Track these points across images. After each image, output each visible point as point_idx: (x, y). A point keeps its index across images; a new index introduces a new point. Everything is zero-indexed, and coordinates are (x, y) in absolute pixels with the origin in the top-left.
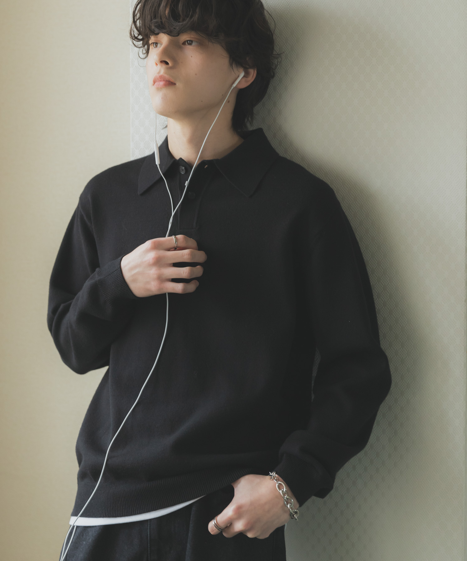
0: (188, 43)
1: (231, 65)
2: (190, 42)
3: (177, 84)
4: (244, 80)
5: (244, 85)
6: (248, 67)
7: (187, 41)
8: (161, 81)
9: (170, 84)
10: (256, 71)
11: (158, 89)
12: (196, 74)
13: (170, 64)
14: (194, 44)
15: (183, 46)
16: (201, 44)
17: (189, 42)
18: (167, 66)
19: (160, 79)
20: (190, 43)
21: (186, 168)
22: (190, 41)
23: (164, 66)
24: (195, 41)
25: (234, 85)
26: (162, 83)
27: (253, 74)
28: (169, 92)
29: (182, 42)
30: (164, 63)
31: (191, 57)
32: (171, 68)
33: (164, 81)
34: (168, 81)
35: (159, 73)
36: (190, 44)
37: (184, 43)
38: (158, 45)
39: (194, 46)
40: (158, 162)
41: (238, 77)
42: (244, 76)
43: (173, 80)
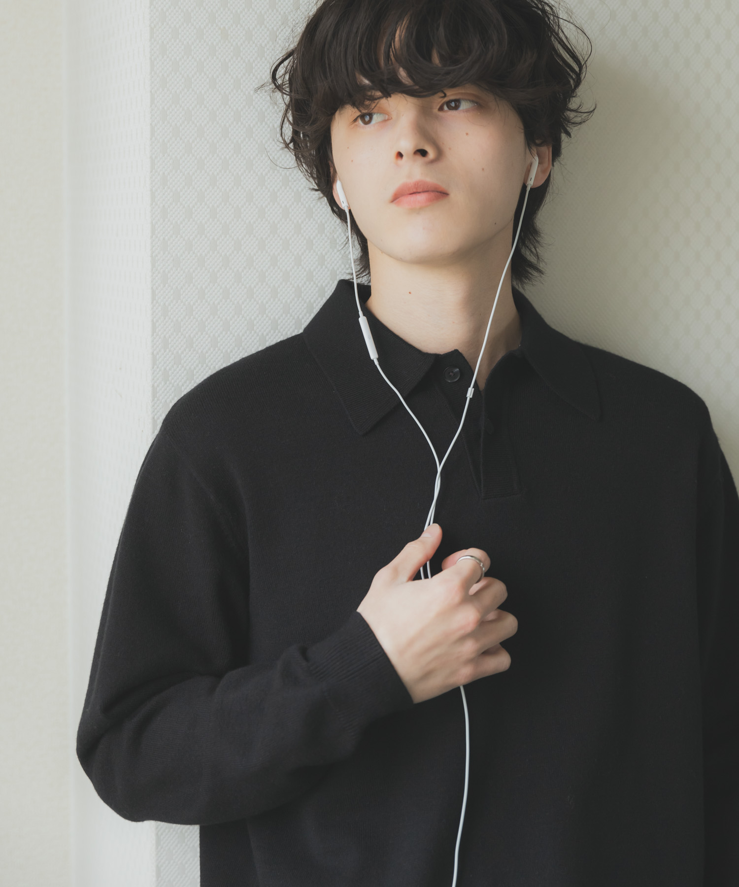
2: (456, 104)
3: (452, 195)
4: (540, 170)
5: (541, 181)
8: (417, 193)
9: (438, 195)
10: (551, 150)
11: (415, 211)
12: (483, 169)
13: (431, 155)
14: (464, 105)
15: (441, 114)
16: (480, 106)
17: (452, 104)
18: (427, 159)
19: (414, 190)
20: (454, 105)
22: (453, 101)
23: (420, 159)
24: (466, 100)
25: (530, 183)
26: (422, 198)
28: (437, 213)
29: (438, 107)
30: (419, 153)
31: (467, 134)
32: (432, 162)
33: (426, 191)
34: (433, 191)
35: (409, 177)
36: (455, 108)
37: (441, 109)
38: (376, 118)
39: (467, 111)
40: (373, 354)
41: (531, 166)
42: (539, 163)
43: (444, 186)
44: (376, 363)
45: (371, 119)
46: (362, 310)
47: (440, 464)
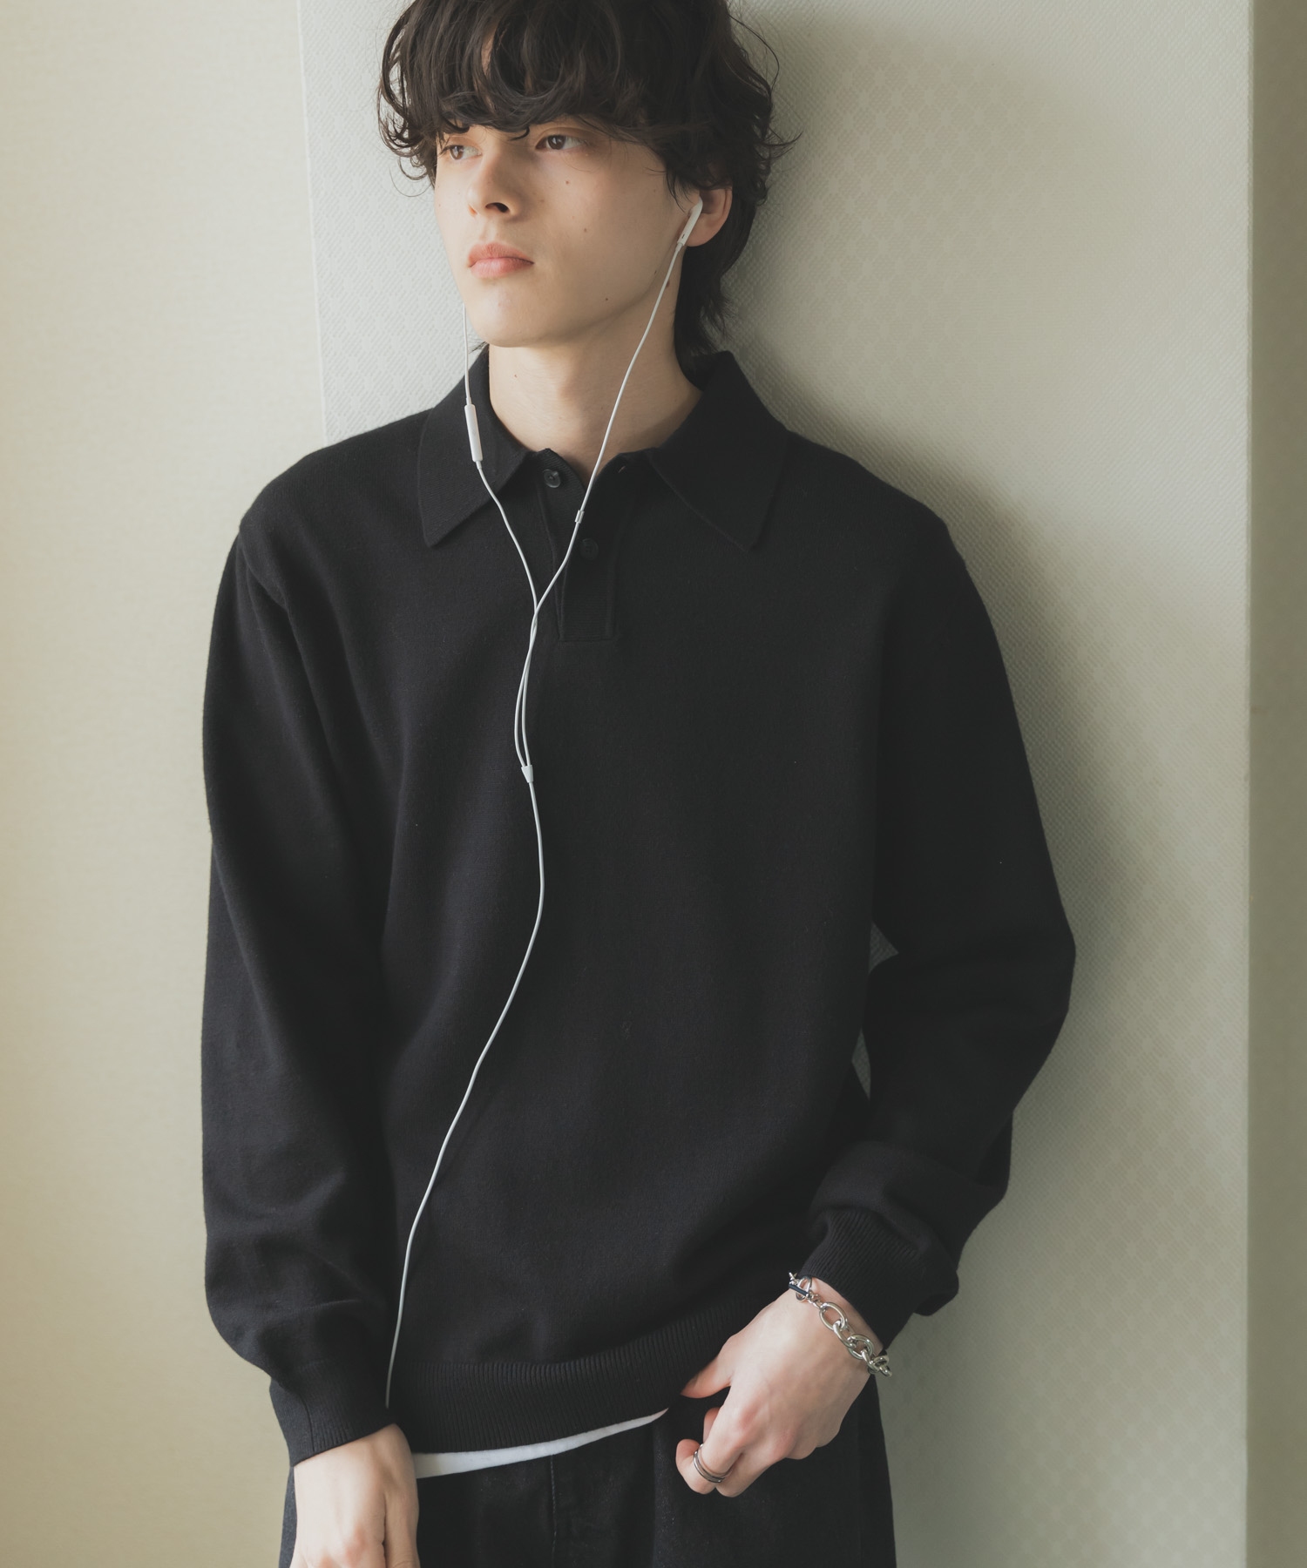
0: (551, 143)
1: (671, 188)
2: (560, 141)
3: (537, 264)
4: (703, 221)
5: (705, 236)
6: (710, 184)
7: (550, 138)
8: (491, 258)
9: (519, 263)
10: (730, 193)
11: (488, 281)
12: (585, 230)
13: (513, 210)
14: (569, 145)
15: (538, 153)
16: (590, 146)
17: (554, 141)
18: (505, 216)
19: (489, 255)
20: (557, 142)
21: (562, 475)
22: (557, 137)
23: (497, 216)
24: (572, 137)
25: (683, 241)
26: (497, 265)
27: (724, 199)
28: (517, 287)
29: (536, 144)
30: (495, 207)
31: (567, 182)
32: (515, 220)
33: (501, 257)
34: (512, 258)
35: (483, 237)
36: (558, 147)
37: (541, 146)
38: (467, 153)
39: (570, 151)
40: (476, 455)
41: (689, 217)
42: (702, 212)
43: (524, 253)
44: (479, 466)
45: (460, 154)
46: (471, 396)
47: (538, 603)
